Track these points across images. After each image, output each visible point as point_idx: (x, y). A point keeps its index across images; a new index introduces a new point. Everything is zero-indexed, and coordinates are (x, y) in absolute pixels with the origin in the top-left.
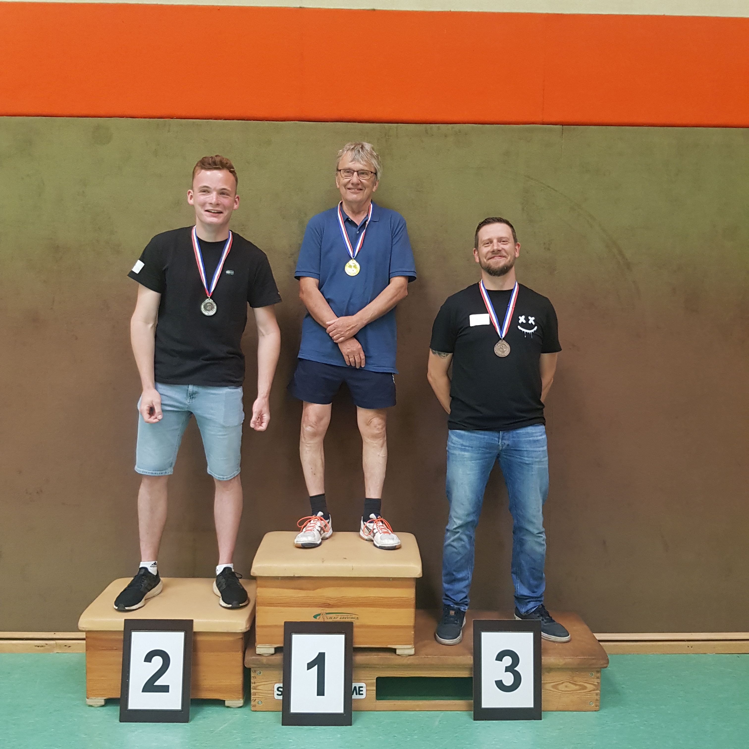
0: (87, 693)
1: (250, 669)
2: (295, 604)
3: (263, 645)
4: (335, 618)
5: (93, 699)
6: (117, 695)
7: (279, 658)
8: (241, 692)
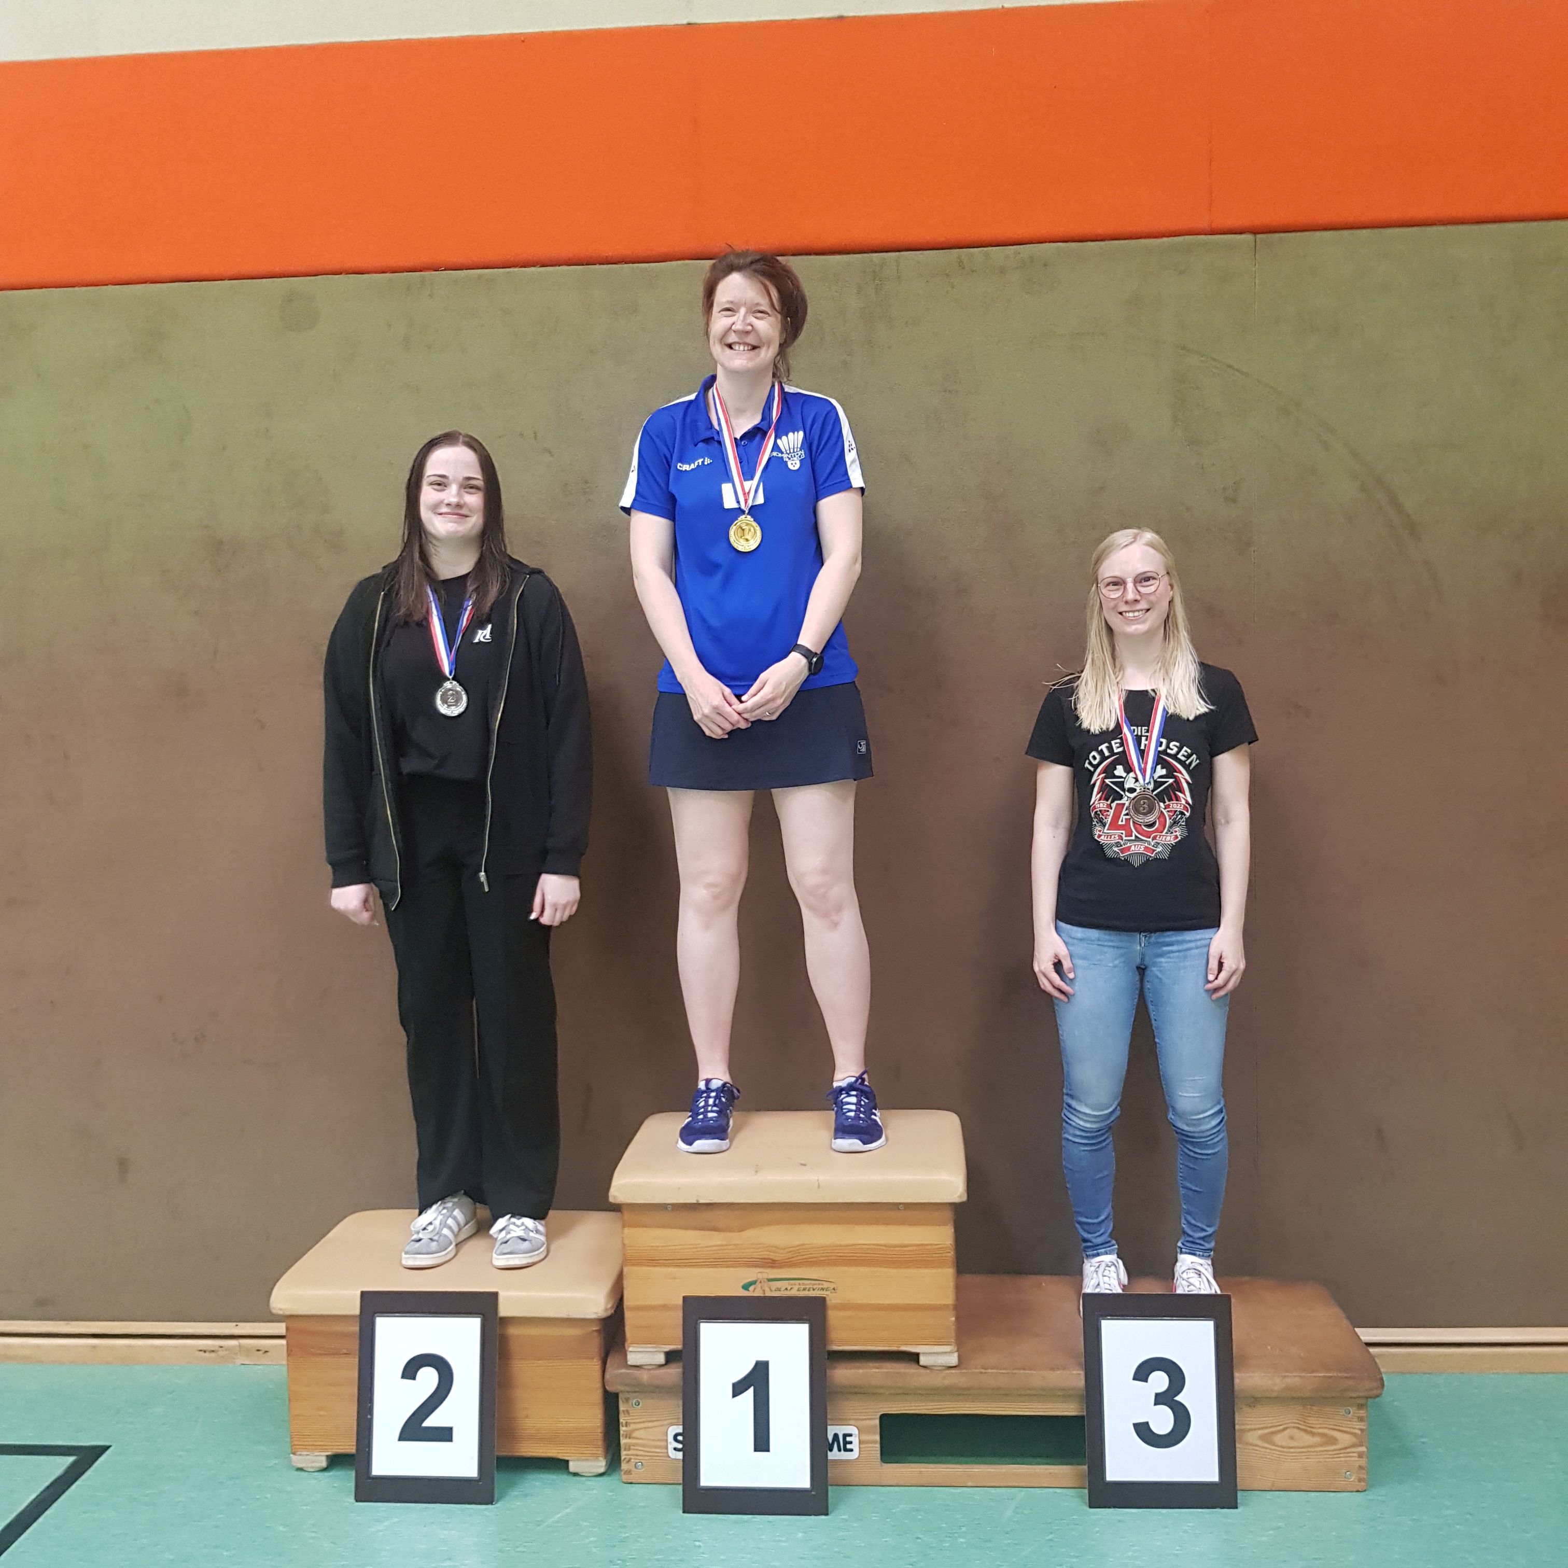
0: (292, 1442)
1: (616, 1396)
2: (702, 1261)
3: (642, 1346)
4: (786, 1289)
5: (303, 1455)
6: (350, 1447)
7: (675, 1372)
8: (600, 1443)
